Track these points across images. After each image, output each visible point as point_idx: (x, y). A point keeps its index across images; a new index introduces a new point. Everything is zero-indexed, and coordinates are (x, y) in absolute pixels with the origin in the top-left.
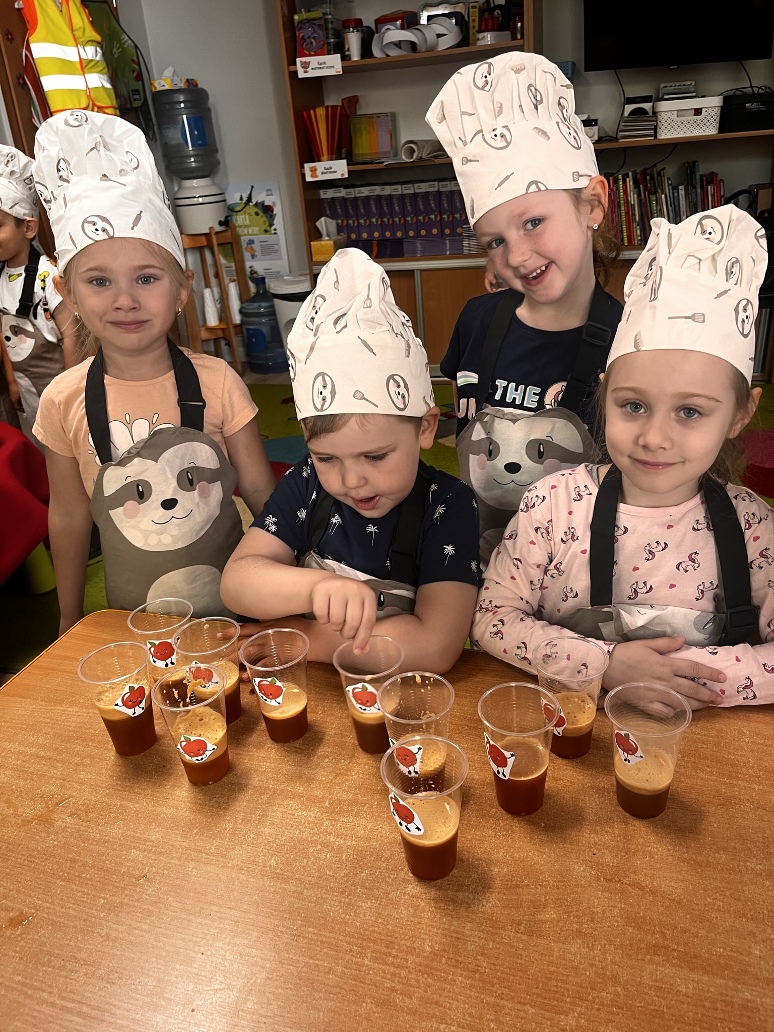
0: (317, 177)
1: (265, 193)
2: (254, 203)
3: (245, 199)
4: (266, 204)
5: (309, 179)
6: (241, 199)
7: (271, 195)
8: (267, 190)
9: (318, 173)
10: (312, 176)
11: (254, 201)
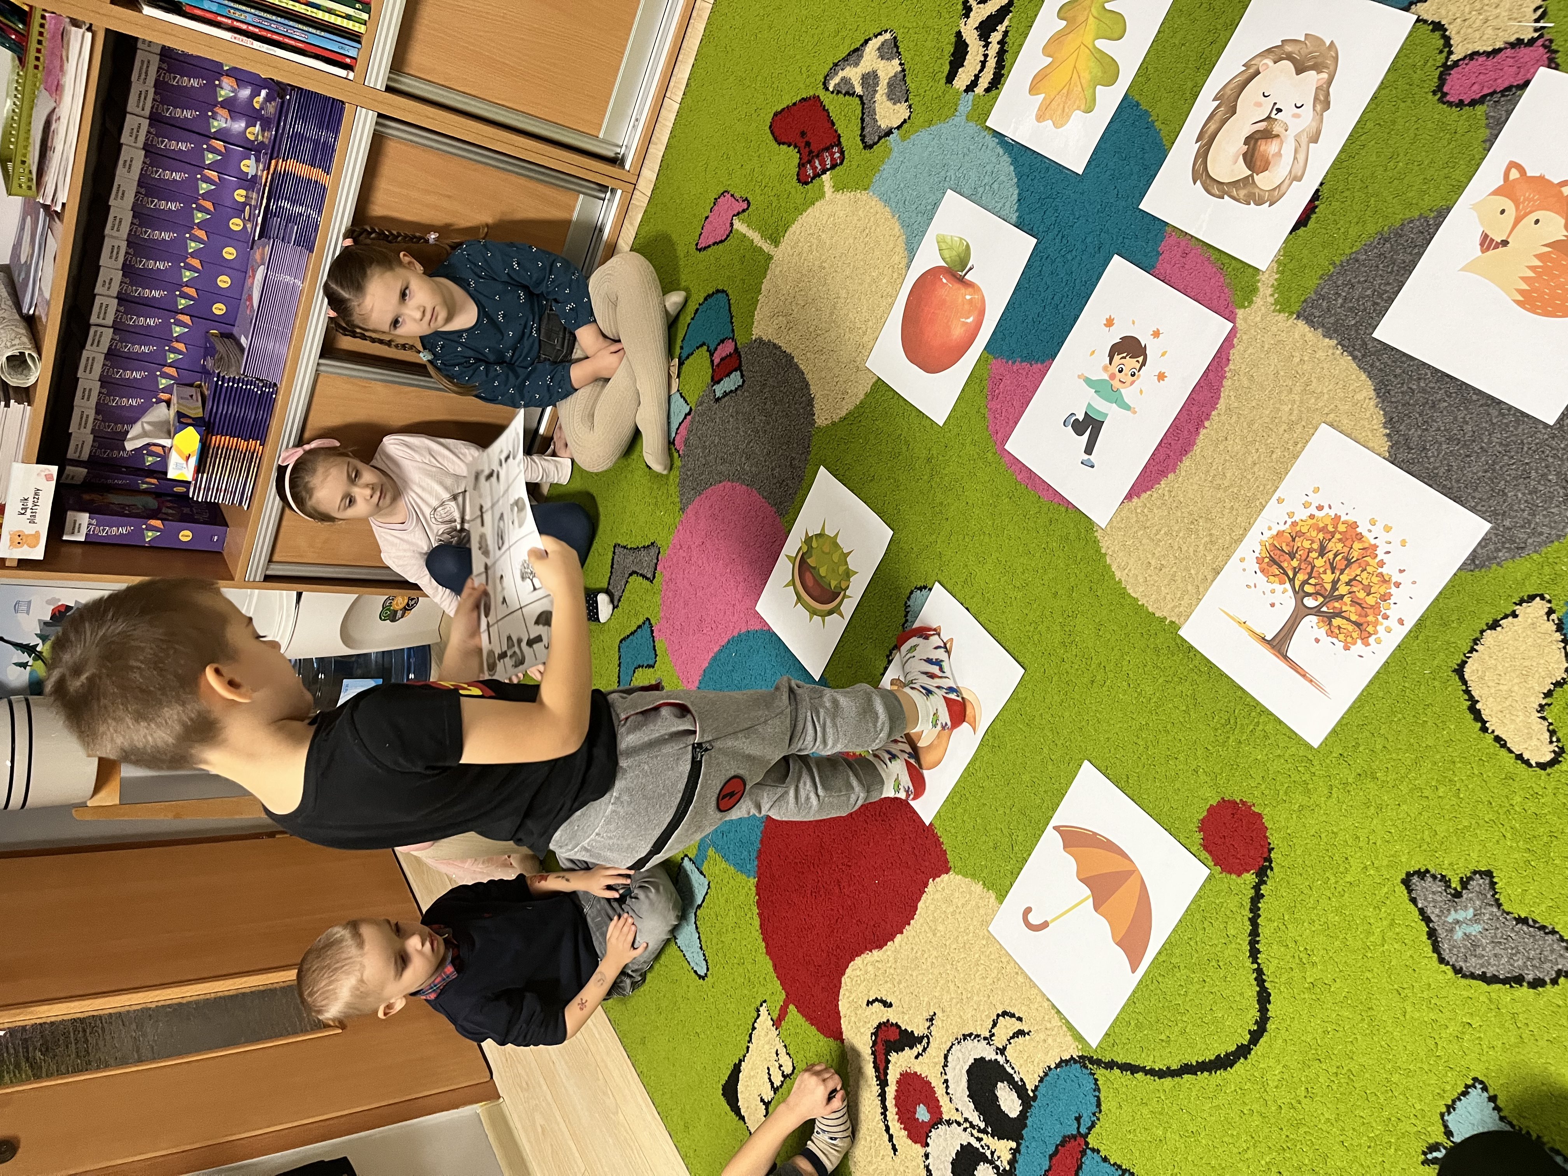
0: (37, 535)
1: (21, 616)
2: (39, 641)
3: (25, 658)
4: (48, 618)
5: (38, 553)
6: (24, 665)
7: (30, 602)
8: (16, 611)
9: (29, 530)
10: (33, 546)
11: (34, 641)
